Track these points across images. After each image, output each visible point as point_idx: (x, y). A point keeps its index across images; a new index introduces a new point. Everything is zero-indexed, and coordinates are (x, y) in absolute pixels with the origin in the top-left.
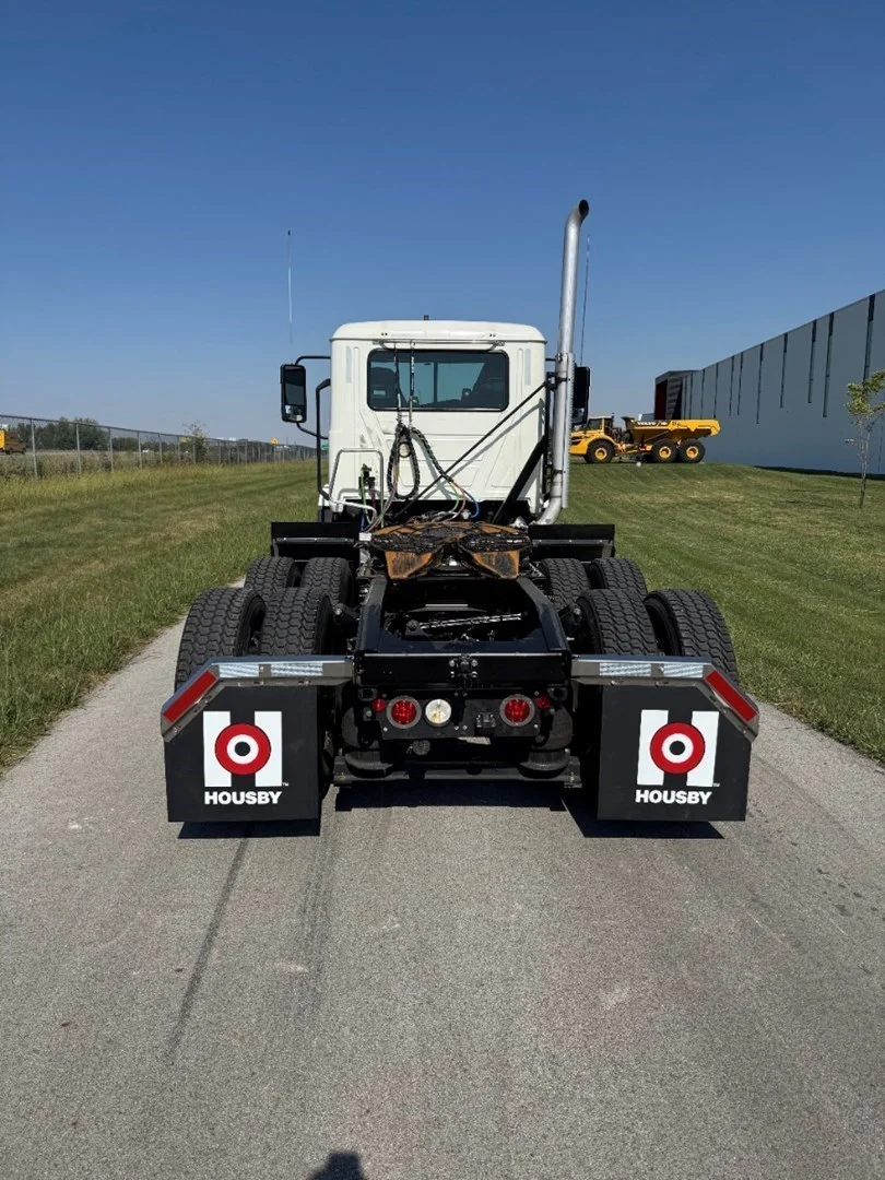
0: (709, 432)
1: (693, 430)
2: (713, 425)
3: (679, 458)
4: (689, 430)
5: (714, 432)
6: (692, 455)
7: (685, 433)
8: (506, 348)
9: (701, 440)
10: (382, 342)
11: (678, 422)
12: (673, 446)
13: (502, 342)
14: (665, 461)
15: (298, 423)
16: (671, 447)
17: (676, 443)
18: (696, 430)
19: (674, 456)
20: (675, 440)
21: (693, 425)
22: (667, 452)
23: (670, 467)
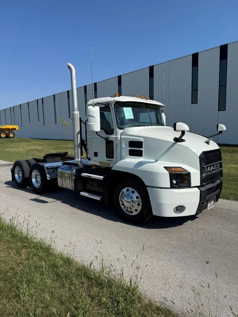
0: (16, 129)
1: (11, 128)
2: (16, 127)
3: (7, 137)
4: (9, 128)
5: (17, 129)
6: (11, 136)
7: (8, 129)
9: (13, 131)
11: (6, 126)
12: (5, 133)
14: (3, 138)
16: (5, 134)
17: (6, 132)
18: (12, 128)
19: (6, 136)
20: (6, 131)
21: (11, 127)
22: (4, 135)
23: (5, 139)
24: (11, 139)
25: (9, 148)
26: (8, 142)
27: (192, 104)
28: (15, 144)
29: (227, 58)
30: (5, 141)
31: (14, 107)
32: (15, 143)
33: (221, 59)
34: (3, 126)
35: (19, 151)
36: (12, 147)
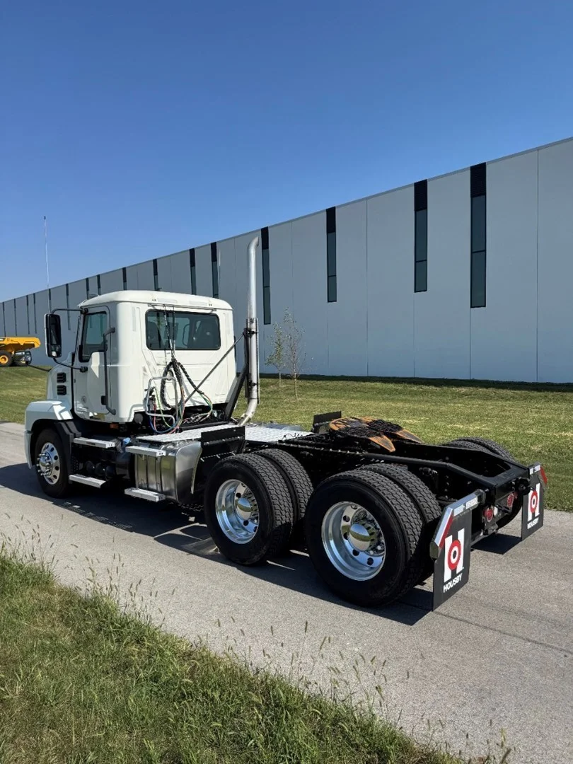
0: (33, 345)
1: (22, 344)
2: (36, 341)
3: (14, 363)
4: (19, 344)
5: (37, 346)
7: (17, 347)
8: (217, 313)
10: (153, 305)
11: (11, 338)
12: (9, 355)
13: (215, 309)
14: (5, 366)
15: (54, 358)
16: (8, 357)
17: (11, 353)
18: (24, 344)
19: (11, 362)
20: (10, 351)
21: (22, 341)
22: (5, 359)
23: (8, 369)
24: (21, 369)
25: (12, 389)
26: (13, 375)
27: (415, 291)
28: (27, 381)
29: (485, 194)
30: (7, 373)
31: (34, 294)
32: (29, 377)
33: (472, 196)
34: (4, 339)
35: (31, 395)
36: (18, 388)
